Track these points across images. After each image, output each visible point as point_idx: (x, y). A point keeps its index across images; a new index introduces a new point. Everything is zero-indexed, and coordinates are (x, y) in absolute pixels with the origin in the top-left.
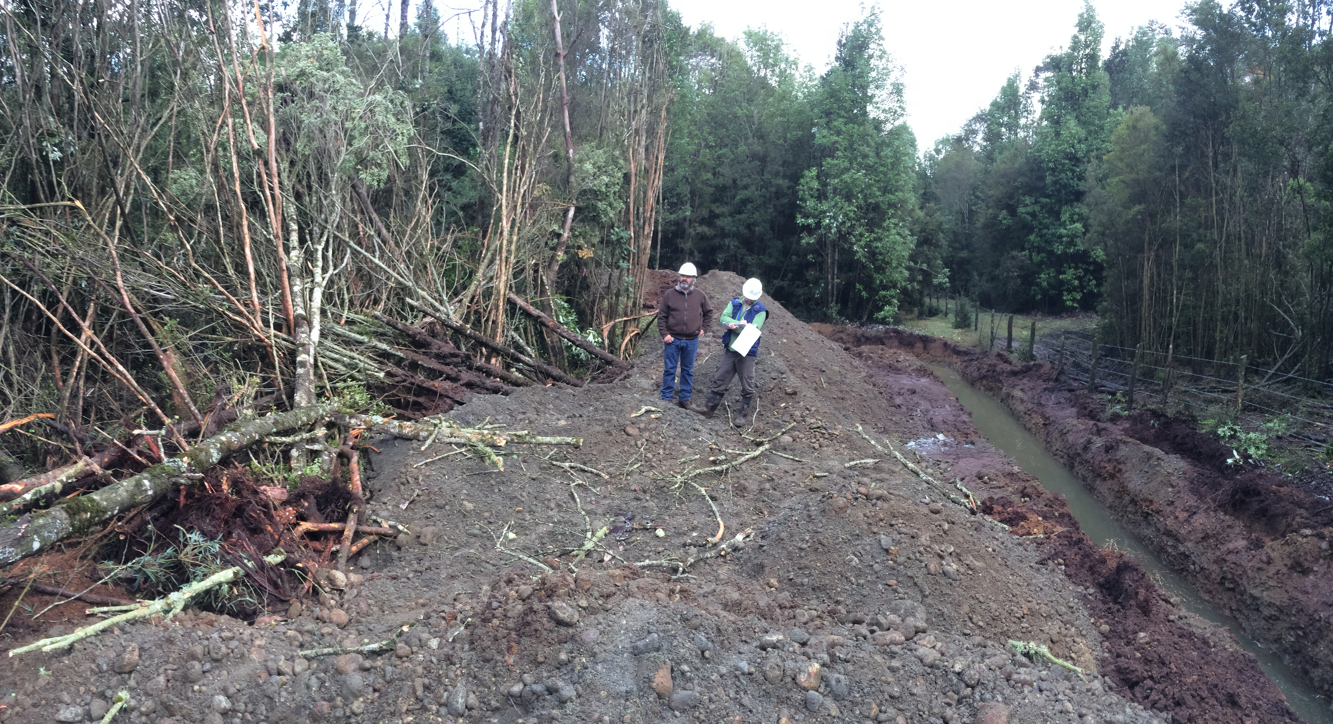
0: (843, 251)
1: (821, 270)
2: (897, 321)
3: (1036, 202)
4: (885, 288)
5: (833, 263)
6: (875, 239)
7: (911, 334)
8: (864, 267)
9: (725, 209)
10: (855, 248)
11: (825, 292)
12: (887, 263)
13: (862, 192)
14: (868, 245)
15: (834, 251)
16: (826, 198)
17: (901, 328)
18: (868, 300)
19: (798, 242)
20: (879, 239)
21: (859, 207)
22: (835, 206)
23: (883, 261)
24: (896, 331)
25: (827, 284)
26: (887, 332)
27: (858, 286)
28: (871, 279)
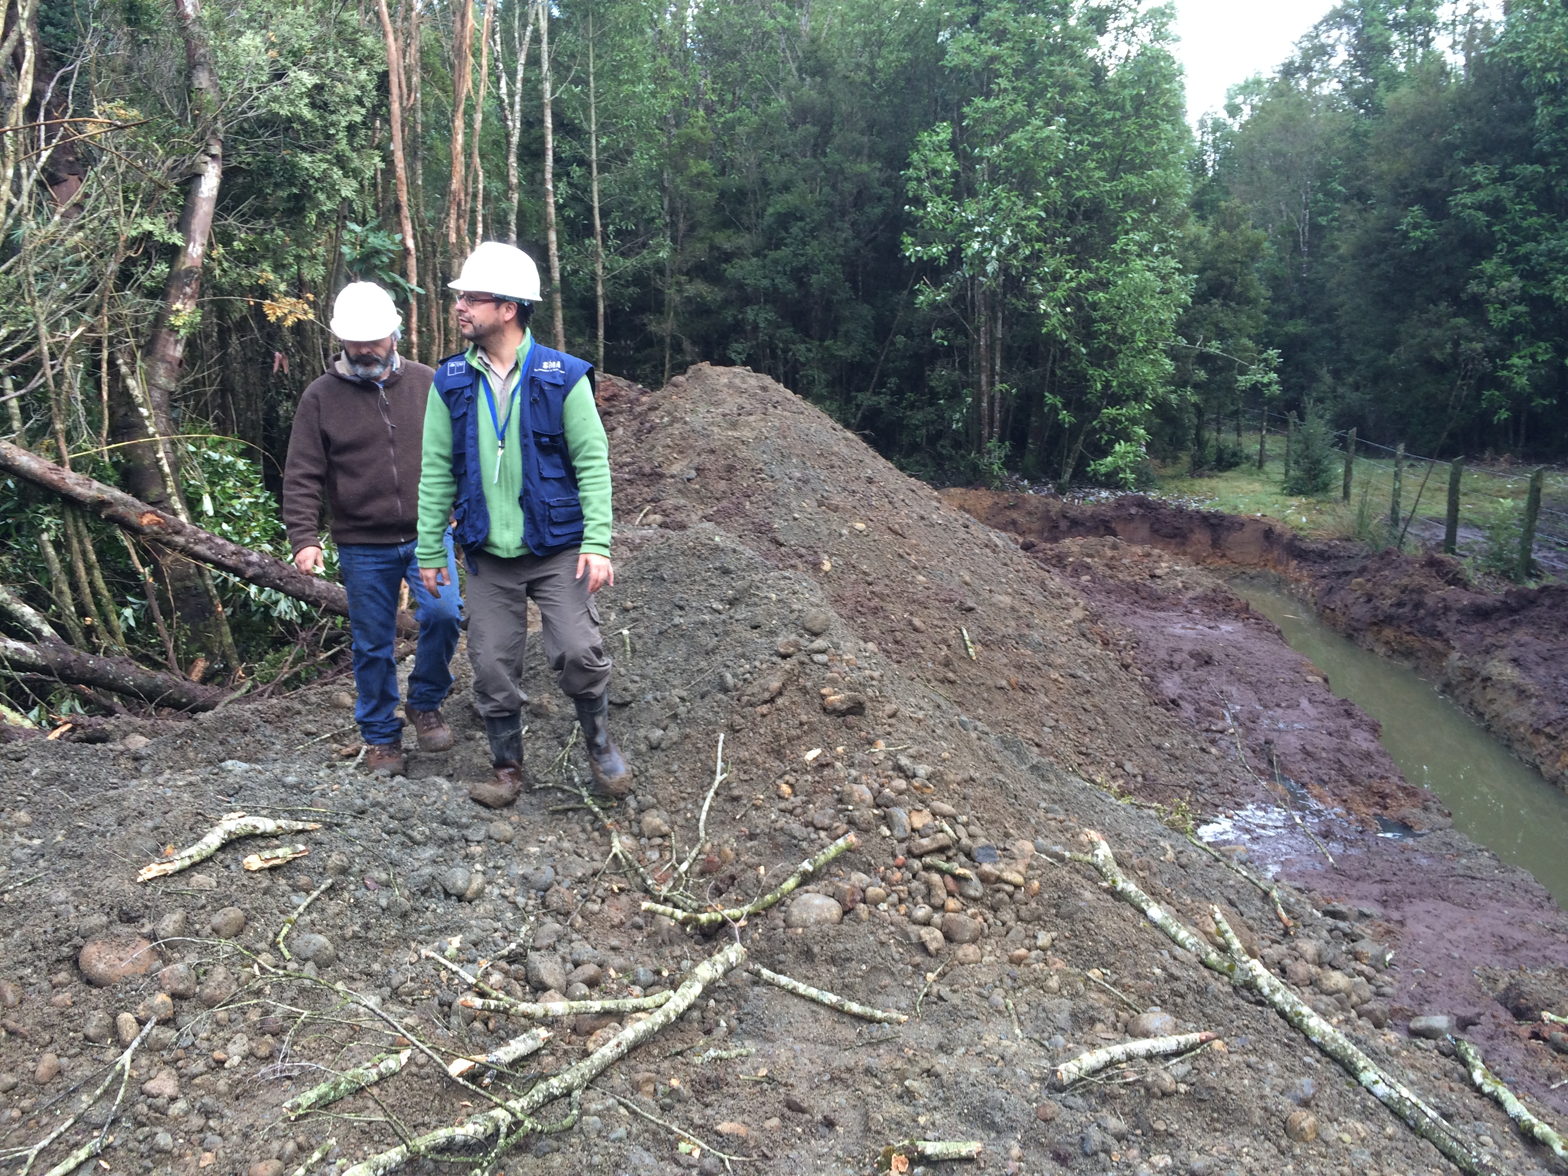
0: (1014, 319)
1: (964, 367)
2: (1145, 481)
3: (1502, 178)
4: (1116, 400)
5: (991, 347)
6: (1092, 286)
7: (1180, 510)
8: (1066, 353)
9: (744, 240)
10: (1043, 306)
11: (974, 417)
12: (1122, 340)
13: (1058, 172)
14: (1075, 298)
15: (993, 319)
16: (972, 193)
17: (1153, 495)
18: (1075, 431)
19: (910, 304)
20: (1103, 285)
21: (1052, 211)
22: (994, 209)
23: (1112, 335)
24: (1142, 503)
25: (978, 400)
26: (1120, 505)
27: (1049, 398)
28: (1082, 379)
